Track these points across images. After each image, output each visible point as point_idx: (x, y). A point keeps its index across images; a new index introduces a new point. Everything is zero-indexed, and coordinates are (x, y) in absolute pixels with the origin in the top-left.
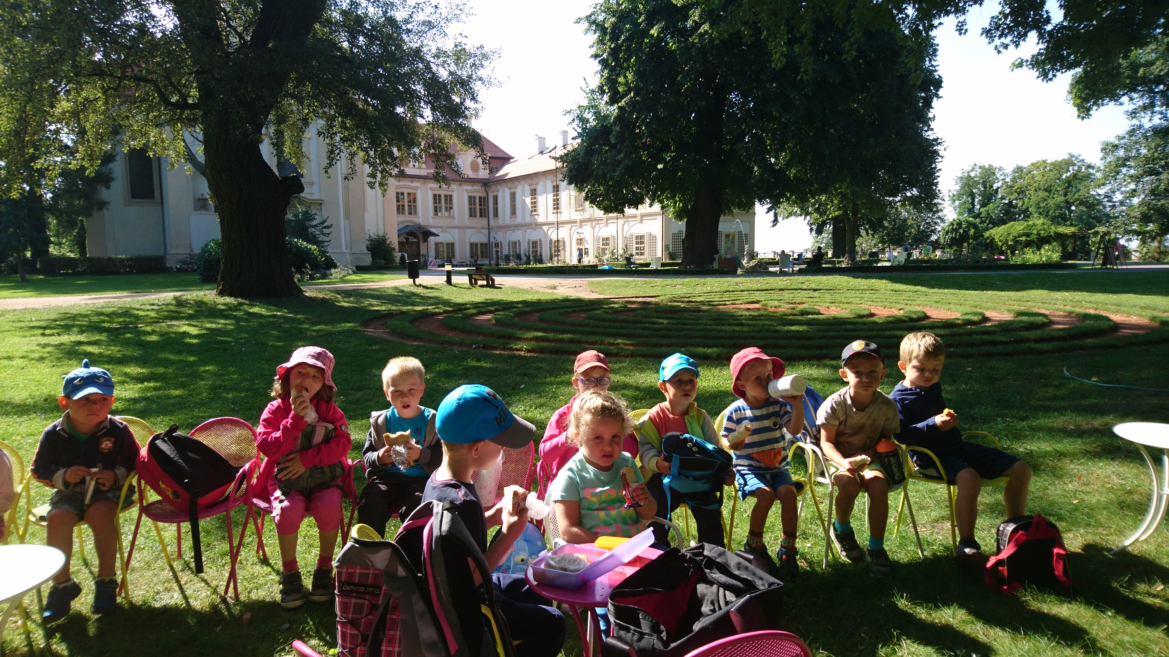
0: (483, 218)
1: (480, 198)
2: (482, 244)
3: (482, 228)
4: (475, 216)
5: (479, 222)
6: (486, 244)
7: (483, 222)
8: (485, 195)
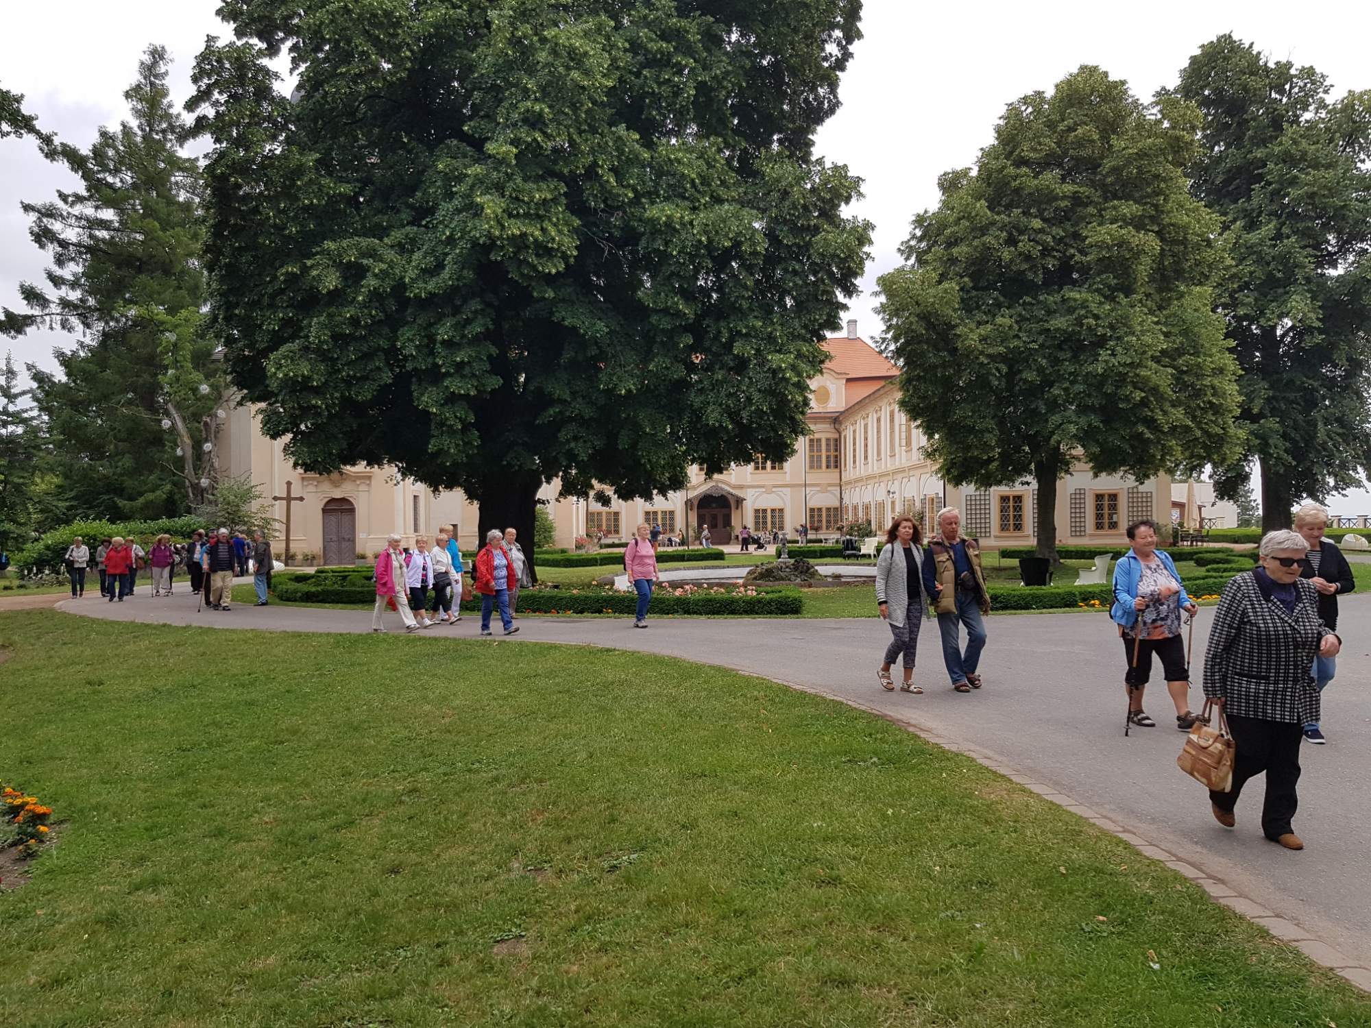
0: (832, 470)
1: (828, 440)
2: (828, 509)
3: (830, 485)
4: (821, 468)
5: (828, 476)
6: (836, 509)
7: (832, 475)
8: (837, 436)
